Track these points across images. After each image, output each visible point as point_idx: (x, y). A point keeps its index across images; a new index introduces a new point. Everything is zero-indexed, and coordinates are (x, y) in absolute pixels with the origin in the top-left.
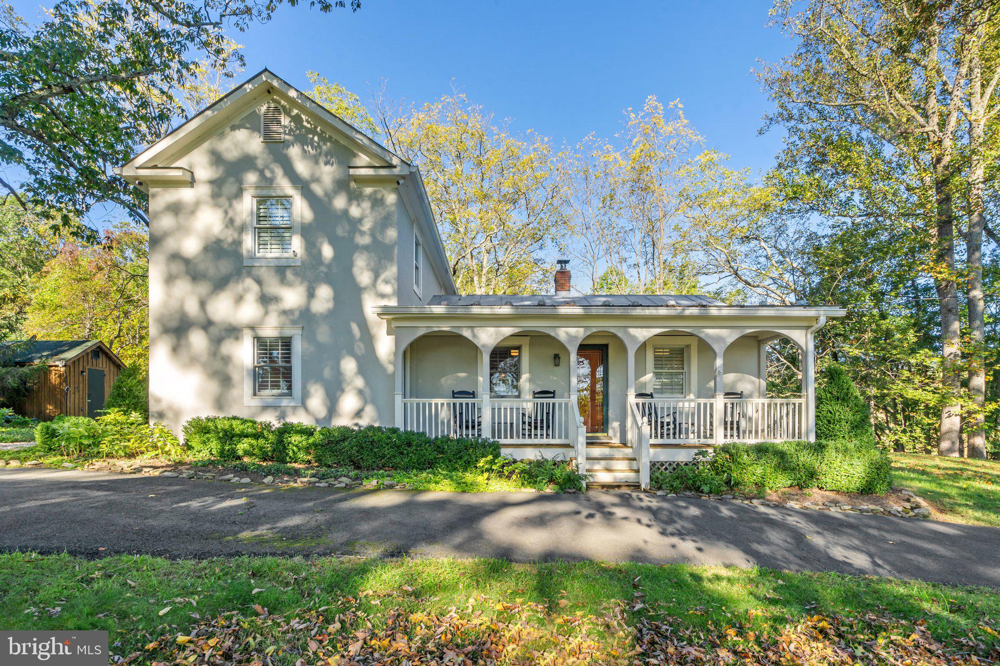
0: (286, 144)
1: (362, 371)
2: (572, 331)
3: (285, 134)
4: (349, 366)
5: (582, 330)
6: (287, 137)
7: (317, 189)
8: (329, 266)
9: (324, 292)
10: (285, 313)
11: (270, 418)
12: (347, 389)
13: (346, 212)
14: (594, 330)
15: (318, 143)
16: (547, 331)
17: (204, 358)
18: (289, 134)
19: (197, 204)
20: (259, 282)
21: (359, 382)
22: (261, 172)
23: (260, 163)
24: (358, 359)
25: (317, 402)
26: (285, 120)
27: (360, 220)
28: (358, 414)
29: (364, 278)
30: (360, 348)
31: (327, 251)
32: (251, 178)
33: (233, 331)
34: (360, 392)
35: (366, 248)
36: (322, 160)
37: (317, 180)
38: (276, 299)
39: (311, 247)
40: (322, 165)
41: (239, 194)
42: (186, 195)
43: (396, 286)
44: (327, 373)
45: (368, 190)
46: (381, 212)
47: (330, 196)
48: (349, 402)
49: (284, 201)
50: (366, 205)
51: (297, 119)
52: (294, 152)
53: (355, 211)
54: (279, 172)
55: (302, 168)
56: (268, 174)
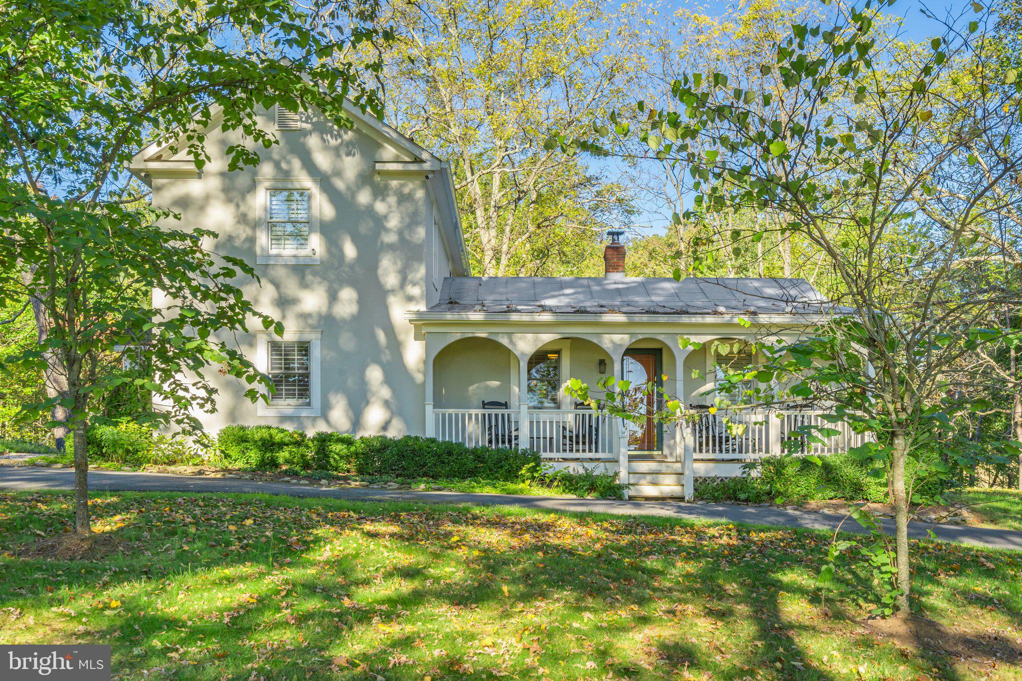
0: (304, 133)
1: (388, 380)
2: (617, 338)
3: (302, 122)
4: (375, 374)
5: (626, 337)
6: (305, 126)
7: (338, 182)
8: (351, 266)
9: (348, 294)
10: (305, 317)
12: (373, 400)
13: (370, 208)
14: (641, 337)
15: (338, 132)
16: (589, 338)
18: (306, 122)
19: (207, 198)
20: (277, 285)
21: (386, 393)
22: (277, 165)
23: (276, 154)
24: (383, 367)
25: (337, 413)
27: (385, 216)
28: (385, 427)
29: (391, 280)
30: (386, 356)
31: (350, 251)
32: (267, 169)
33: (247, 337)
34: (386, 404)
35: (391, 247)
36: (342, 152)
37: (338, 173)
38: (294, 301)
39: (333, 245)
40: (344, 156)
41: (253, 187)
42: (195, 188)
43: (424, 288)
44: (351, 382)
45: (394, 183)
46: (409, 207)
47: (353, 191)
48: (375, 414)
50: (392, 200)
52: (313, 141)
53: (380, 207)
54: (296, 164)
55: (323, 160)
56: (284, 166)
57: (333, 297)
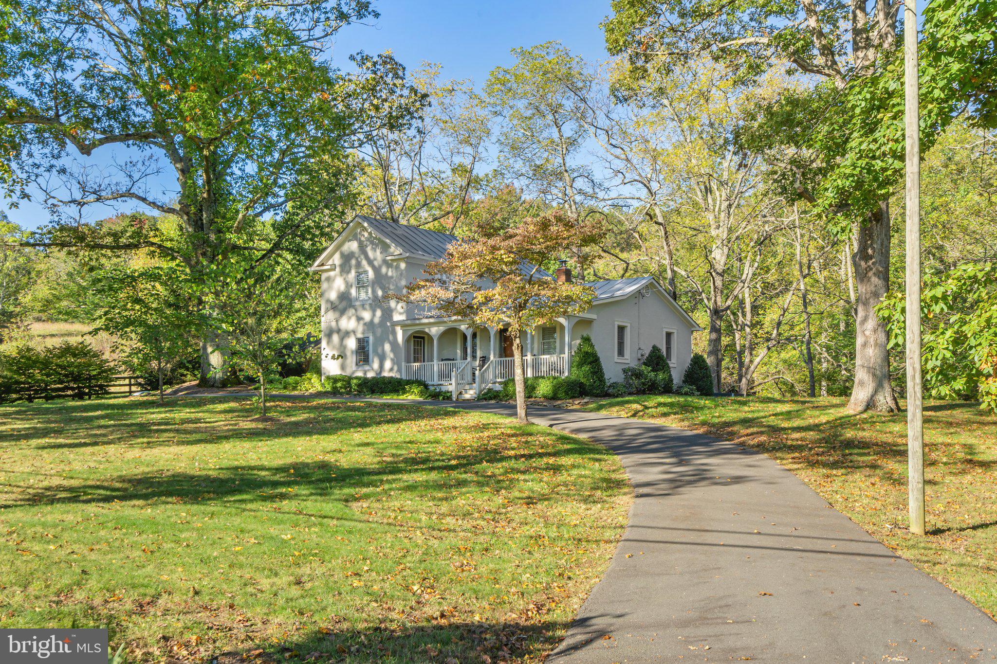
0: (366, 246)
1: (392, 350)
3: (366, 241)
7: (376, 263)
8: (380, 300)
9: (379, 313)
10: (365, 324)
11: (360, 374)
12: (387, 358)
13: (386, 274)
15: (378, 243)
17: (337, 346)
18: (368, 241)
19: (335, 276)
20: (356, 310)
21: (392, 355)
22: (357, 259)
23: (357, 255)
24: (391, 343)
25: (376, 365)
26: (366, 234)
27: (392, 277)
28: (391, 370)
29: (393, 306)
30: (391, 337)
31: (380, 293)
32: (353, 262)
33: (347, 334)
34: (392, 360)
36: (378, 251)
37: (375, 259)
38: (362, 318)
39: (374, 292)
40: (378, 253)
41: (349, 272)
42: (332, 273)
44: (380, 351)
45: (395, 264)
46: (399, 273)
47: (380, 267)
48: (388, 364)
49: (366, 272)
50: (394, 270)
51: (370, 234)
52: (369, 249)
53: (390, 273)
54: (363, 258)
55: (371, 254)
56: (359, 260)
57: (374, 315)
